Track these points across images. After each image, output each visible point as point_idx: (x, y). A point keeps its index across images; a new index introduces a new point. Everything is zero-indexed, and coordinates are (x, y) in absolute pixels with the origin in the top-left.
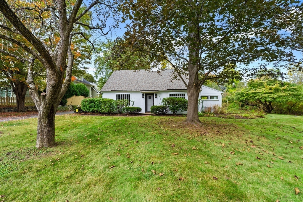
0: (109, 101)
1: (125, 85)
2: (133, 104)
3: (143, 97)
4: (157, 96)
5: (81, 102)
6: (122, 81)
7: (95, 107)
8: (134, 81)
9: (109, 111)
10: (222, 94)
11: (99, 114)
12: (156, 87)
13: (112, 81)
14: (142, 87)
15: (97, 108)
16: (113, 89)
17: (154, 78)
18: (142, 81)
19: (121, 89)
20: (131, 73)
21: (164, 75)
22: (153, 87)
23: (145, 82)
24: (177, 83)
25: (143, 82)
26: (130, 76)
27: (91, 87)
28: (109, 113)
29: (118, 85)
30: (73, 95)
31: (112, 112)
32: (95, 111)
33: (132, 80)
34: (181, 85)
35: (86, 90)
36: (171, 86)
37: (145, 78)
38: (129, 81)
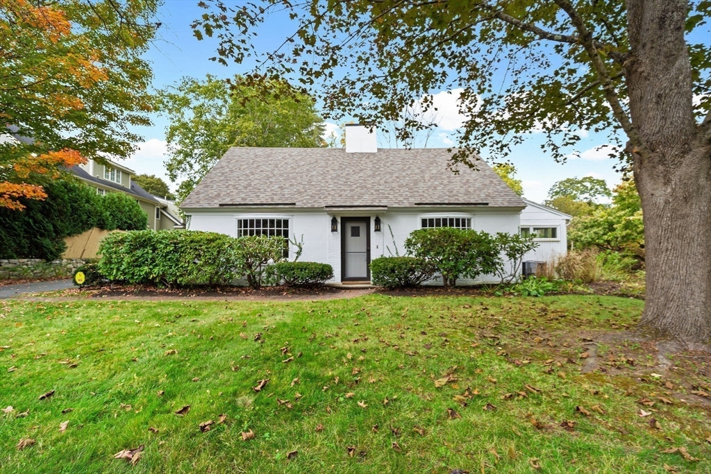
0: (213, 239)
1: (269, 190)
2: (299, 253)
3: (334, 230)
4: (382, 225)
5: (99, 244)
6: (256, 176)
7: (156, 265)
8: (298, 178)
9: (211, 278)
10: (568, 220)
11: (172, 288)
12: (374, 197)
13: (222, 178)
14: (329, 194)
15: (164, 266)
16: (227, 201)
17: (361, 170)
18: (323, 179)
19: (258, 202)
20: (286, 155)
21: (392, 164)
22: (366, 197)
23: (335, 181)
24: (437, 185)
25: (330, 181)
26: (283, 163)
27: (158, 209)
28: (215, 287)
29: (246, 188)
30: (90, 227)
31: (225, 280)
32: (154, 278)
33: (291, 175)
34: (455, 192)
35: (140, 213)
36: (425, 195)
37: (334, 170)
38: (281, 179)
